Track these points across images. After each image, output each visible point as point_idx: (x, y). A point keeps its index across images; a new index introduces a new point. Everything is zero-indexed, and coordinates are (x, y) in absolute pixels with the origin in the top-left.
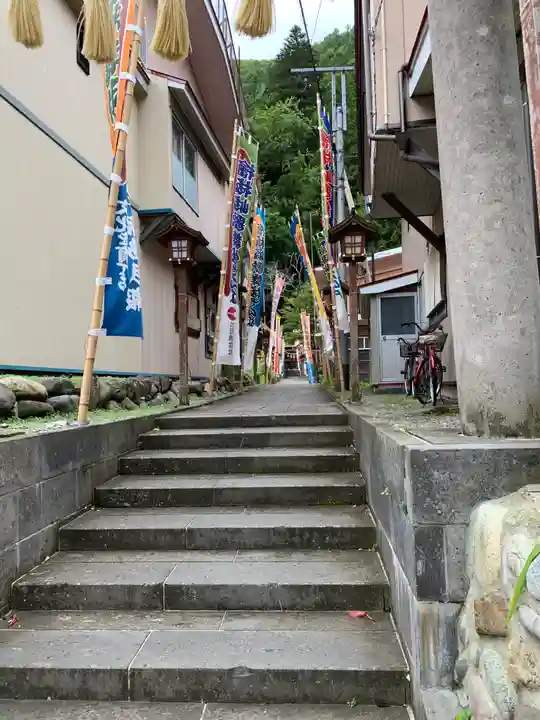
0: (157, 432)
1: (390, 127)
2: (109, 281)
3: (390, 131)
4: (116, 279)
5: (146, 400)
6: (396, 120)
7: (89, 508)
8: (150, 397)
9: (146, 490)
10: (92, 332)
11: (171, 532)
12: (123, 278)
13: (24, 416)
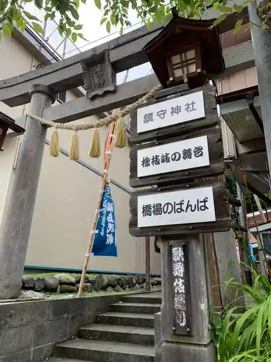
0: (121, 304)
1: (230, 157)
2: (97, 232)
3: (231, 158)
4: (100, 231)
5: (129, 287)
6: (233, 153)
7: (75, 338)
8: (132, 286)
9: (99, 331)
10: (87, 255)
11: (99, 352)
12: (103, 230)
13: (62, 292)
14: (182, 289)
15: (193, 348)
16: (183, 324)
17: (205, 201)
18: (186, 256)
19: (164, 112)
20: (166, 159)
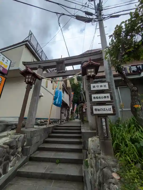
8: (56, 122)
11: (57, 141)
14: (105, 128)
15: (108, 141)
16: (106, 136)
17: (110, 109)
18: (105, 121)
19: (98, 86)
20: (100, 98)
